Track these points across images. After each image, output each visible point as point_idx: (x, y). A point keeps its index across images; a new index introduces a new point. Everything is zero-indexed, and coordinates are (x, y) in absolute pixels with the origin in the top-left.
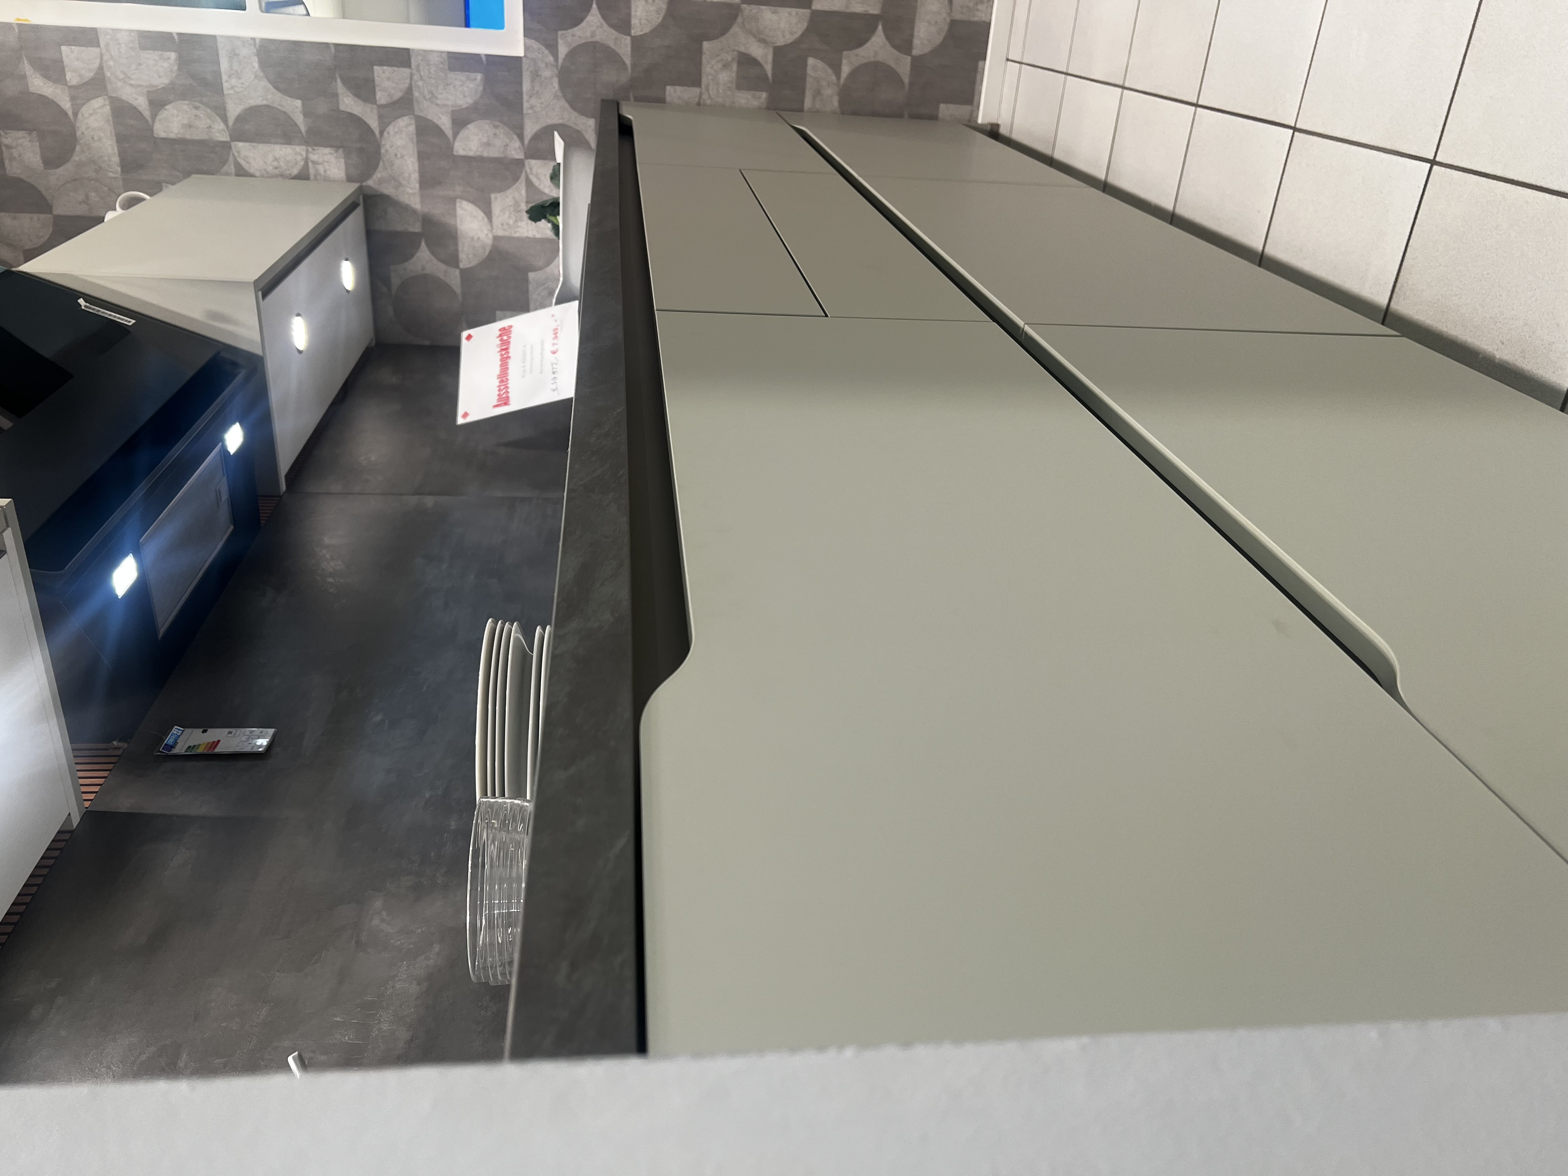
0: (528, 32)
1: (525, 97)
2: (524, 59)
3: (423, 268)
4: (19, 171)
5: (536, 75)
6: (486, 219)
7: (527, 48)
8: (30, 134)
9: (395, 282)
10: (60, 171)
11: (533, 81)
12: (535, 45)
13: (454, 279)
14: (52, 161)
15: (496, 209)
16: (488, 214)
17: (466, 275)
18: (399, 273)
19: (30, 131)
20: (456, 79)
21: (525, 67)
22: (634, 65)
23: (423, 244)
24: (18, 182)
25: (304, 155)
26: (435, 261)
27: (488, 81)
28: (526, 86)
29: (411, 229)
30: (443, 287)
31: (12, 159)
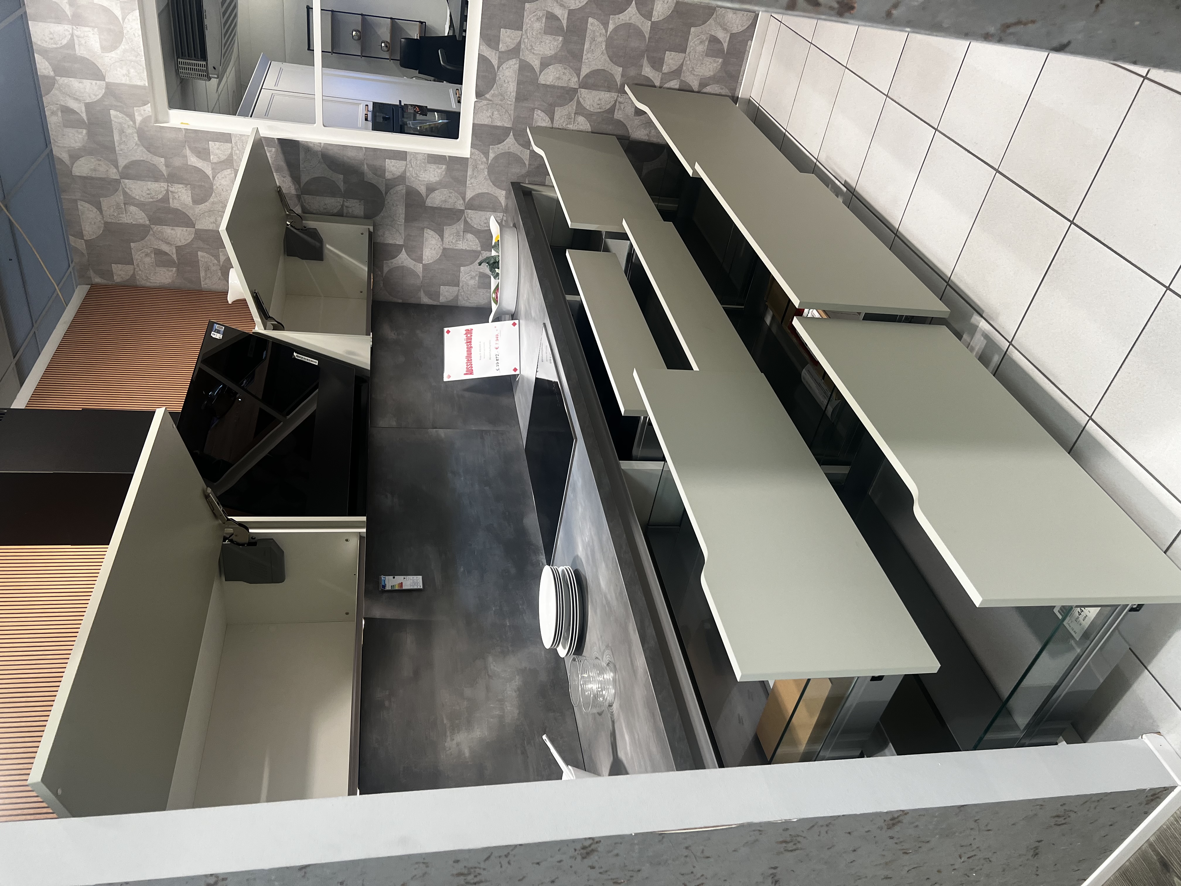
0: (473, 146)
1: (468, 178)
2: (470, 160)
3: (402, 263)
4: (178, 205)
5: (475, 167)
6: (440, 239)
7: (472, 154)
8: (186, 187)
9: (386, 269)
10: (202, 206)
11: (473, 170)
12: (477, 152)
13: (419, 268)
14: (198, 200)
15: (446, 234)
16: (442, 236)
17: (426, 267)
18: (388, 266)
19: (186, 185)
20: (431, 168)
21: (470, 163)
22: (530, 165)
23: (403, 250)
24: (176, 211)
25: (342, 203)
26: (409, 259)
27: (449, 170)
28: (469, 173)
29: (397, 243)
30: (413, 273)
31: (174, 198)
